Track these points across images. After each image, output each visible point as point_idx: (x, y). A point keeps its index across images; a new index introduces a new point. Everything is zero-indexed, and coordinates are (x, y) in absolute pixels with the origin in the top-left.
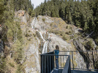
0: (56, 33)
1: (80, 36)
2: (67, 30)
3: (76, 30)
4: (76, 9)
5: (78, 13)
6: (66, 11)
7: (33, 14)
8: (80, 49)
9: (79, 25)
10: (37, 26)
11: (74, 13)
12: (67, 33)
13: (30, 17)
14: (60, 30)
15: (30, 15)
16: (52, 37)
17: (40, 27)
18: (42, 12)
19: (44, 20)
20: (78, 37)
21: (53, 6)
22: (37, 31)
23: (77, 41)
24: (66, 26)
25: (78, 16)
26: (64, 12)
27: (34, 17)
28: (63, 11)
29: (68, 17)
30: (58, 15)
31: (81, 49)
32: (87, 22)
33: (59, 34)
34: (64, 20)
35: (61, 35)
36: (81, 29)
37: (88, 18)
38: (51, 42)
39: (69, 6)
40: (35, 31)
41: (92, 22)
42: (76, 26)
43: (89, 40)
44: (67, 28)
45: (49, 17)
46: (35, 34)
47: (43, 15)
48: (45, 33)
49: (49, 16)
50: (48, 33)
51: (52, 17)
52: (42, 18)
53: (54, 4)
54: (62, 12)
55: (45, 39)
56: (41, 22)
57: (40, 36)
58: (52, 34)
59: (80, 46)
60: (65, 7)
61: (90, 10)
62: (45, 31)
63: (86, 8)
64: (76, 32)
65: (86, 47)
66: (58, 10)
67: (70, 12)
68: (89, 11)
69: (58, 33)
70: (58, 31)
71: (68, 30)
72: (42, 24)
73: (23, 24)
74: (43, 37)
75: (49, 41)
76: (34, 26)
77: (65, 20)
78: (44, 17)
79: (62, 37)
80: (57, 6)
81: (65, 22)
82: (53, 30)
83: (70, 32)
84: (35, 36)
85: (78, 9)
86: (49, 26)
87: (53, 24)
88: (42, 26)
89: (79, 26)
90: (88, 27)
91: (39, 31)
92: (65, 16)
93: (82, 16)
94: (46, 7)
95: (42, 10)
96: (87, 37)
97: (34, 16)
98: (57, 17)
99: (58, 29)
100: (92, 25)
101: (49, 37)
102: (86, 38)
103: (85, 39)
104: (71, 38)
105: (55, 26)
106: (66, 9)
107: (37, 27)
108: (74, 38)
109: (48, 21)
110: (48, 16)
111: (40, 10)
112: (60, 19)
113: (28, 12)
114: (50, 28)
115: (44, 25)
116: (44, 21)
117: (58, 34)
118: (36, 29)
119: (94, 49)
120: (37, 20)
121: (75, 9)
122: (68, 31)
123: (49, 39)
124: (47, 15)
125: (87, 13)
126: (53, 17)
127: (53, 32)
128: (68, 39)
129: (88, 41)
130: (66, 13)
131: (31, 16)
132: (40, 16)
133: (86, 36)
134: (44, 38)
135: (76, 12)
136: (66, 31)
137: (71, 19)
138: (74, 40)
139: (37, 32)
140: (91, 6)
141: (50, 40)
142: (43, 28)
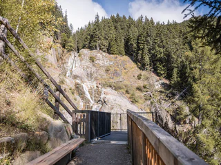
0: (117, 88)
1: (163, 96)
2: (140, 81)
3: (156, 83)
4: (158, 41)
5: (162, 50)
6: (138, 43)
7: (71, 46)
8: (162, 121)
9: (162, 72)
10: (78, 70)
11: (154, 48)
12: (139, 89)
13: (63, 51)
14: (126, 82)
15: (64, 47)
16: (108, 97)
17: (85, 73)
18: (90, 43)
19: (92, 59)
20: (159, 98)
21: (113, 31)
22: (78, 81)
23: (157, 106)
24: (138, 73)
25: (162, 55)
26: (135, 45)
27: (72, 52)
28: (133, 42)
29: (142, 55)
30: (123, 49)
31: (165, 121)
32: (178, 67)
33: (122, 90)
34: (134, 61)
35: (127, 92)
36: (167, 82)
37: (180, 60)
38: (107, 106)
39: (145, 34)
40: (74, 81)
41: (186, 68)
42: (158, 75)
43: (179, 103)
44: (139, 77)
45: (104, 54)
46: (74, 88)
47: (91, 48)
48: (95, 87)
49: (104, 51)
50: (100, 86)
51: (110, 54)
52: (89, 55)
53: (115, 27)
54: (132, 44)
55: (95, 100)
56: (87, 63)
57: (84, 93)
58: (109, 90)
59: (164, 114)
60: (137, 34)
61: (184, 45)
62: (95, 83)
63: (177, 41)
64: (157, 87)
65: (173, 118)
66: (123, 41)
67: (146, 47)
68: (181, 47)
69: (120, 88)
70: (120, 84)
71: (140, 83)
72: (88, 67)
73: (49, 67)
74: (91, 94)
75: (102, 104)
76: (71, 72)
77: (136, 61)
78: (94, 53)
79: (129, 96)
80: (121, 31)
81: (136, 66)
82: (111, 81)
83: (145, 87)
84: (73, 93)
85: (162, 42)
86: (102, 72)
87: (112, 70)
88: (89, 73)
89: (163, 76)
90: (179, 79)
91: (83, 82)
92: (137, 53)
93: (168, 55)
94: (97, 33)
95: (89, 37)
96: (177, 97)
97: (72, 50)
98: (120, 53)
99: (121, 80)
100: (187, 75)
101: (103, 96)
102: (173, 100)
103: (173, 102)
104: (146, 99)
105: (116, 74)
106: (138, 40)
107: (77, 74)
108: (152, 100)
109: (101, 63)
110: (101, 51)
111: (87, 38)
112: (126, 58)
113: (60, 41)
114: (105, 76)
115: (94, 69)
116: (93, 61)
117: (120, 91)
118: (75, 77)
119: (188, 122)
120: (77, 59)
121: (156, 41)
122: (142, 85)
123: (102, 99)
124: (100, 49)
125: (178, 50)
126: (112, 54)
127: (110, 86)
128: (140, 101)
129: (177, 107)
130: (138, 47)
131: (65, 51)
132: (85, 51)
133: (174, 95)
134: (92, 98)
135: (157, 48)
136: (136, 85)
137: (147, 59)
138: (152, 103)
139: (77, 84)
140: (186, 38)
141: (105, 102)
142: (90, 76)
